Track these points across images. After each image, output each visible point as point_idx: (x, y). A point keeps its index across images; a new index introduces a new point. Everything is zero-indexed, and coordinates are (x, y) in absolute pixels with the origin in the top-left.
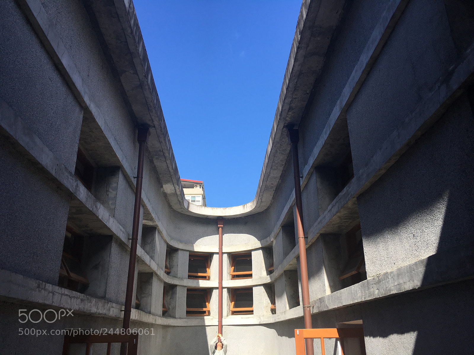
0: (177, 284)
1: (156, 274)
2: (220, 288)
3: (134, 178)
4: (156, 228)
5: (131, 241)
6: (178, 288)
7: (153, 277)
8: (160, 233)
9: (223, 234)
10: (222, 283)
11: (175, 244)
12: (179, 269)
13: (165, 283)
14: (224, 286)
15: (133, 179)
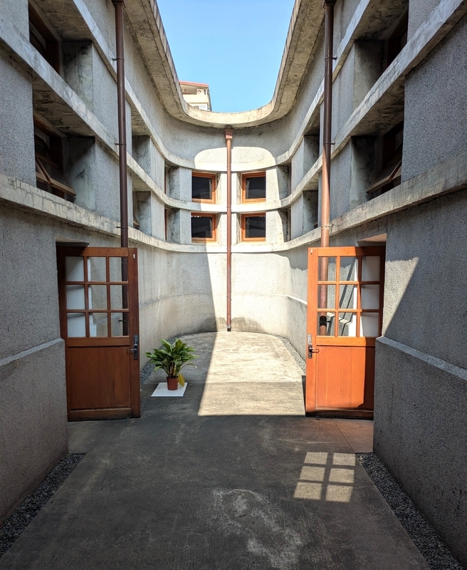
0: (179, 207)
1: (155, 194)
2: (229, 213)
3: (114, 60)
4: (149, 137)
5: (118, 146)
6: (181, 212)
7: (152, 197)
8: (154, 143)
9: (231, 148)
10: (230, 207)
11: (174, 160)
12: (181, 190)
13: (166, 206)
14: (233, 211)
15: (111, 62)
